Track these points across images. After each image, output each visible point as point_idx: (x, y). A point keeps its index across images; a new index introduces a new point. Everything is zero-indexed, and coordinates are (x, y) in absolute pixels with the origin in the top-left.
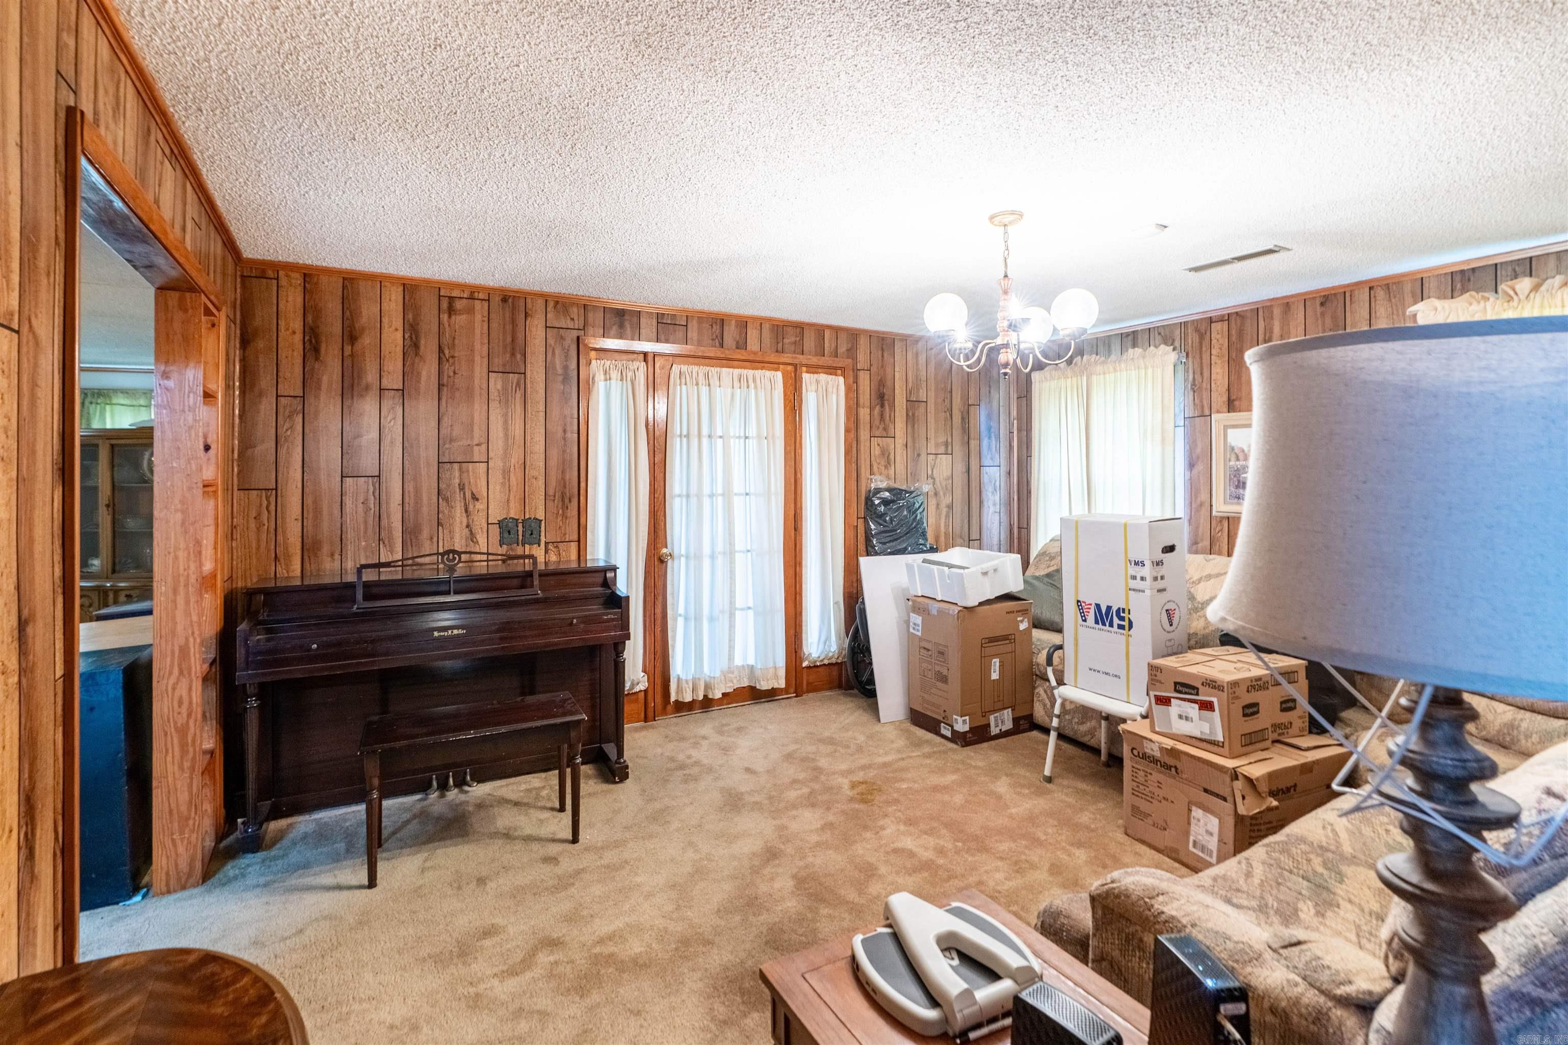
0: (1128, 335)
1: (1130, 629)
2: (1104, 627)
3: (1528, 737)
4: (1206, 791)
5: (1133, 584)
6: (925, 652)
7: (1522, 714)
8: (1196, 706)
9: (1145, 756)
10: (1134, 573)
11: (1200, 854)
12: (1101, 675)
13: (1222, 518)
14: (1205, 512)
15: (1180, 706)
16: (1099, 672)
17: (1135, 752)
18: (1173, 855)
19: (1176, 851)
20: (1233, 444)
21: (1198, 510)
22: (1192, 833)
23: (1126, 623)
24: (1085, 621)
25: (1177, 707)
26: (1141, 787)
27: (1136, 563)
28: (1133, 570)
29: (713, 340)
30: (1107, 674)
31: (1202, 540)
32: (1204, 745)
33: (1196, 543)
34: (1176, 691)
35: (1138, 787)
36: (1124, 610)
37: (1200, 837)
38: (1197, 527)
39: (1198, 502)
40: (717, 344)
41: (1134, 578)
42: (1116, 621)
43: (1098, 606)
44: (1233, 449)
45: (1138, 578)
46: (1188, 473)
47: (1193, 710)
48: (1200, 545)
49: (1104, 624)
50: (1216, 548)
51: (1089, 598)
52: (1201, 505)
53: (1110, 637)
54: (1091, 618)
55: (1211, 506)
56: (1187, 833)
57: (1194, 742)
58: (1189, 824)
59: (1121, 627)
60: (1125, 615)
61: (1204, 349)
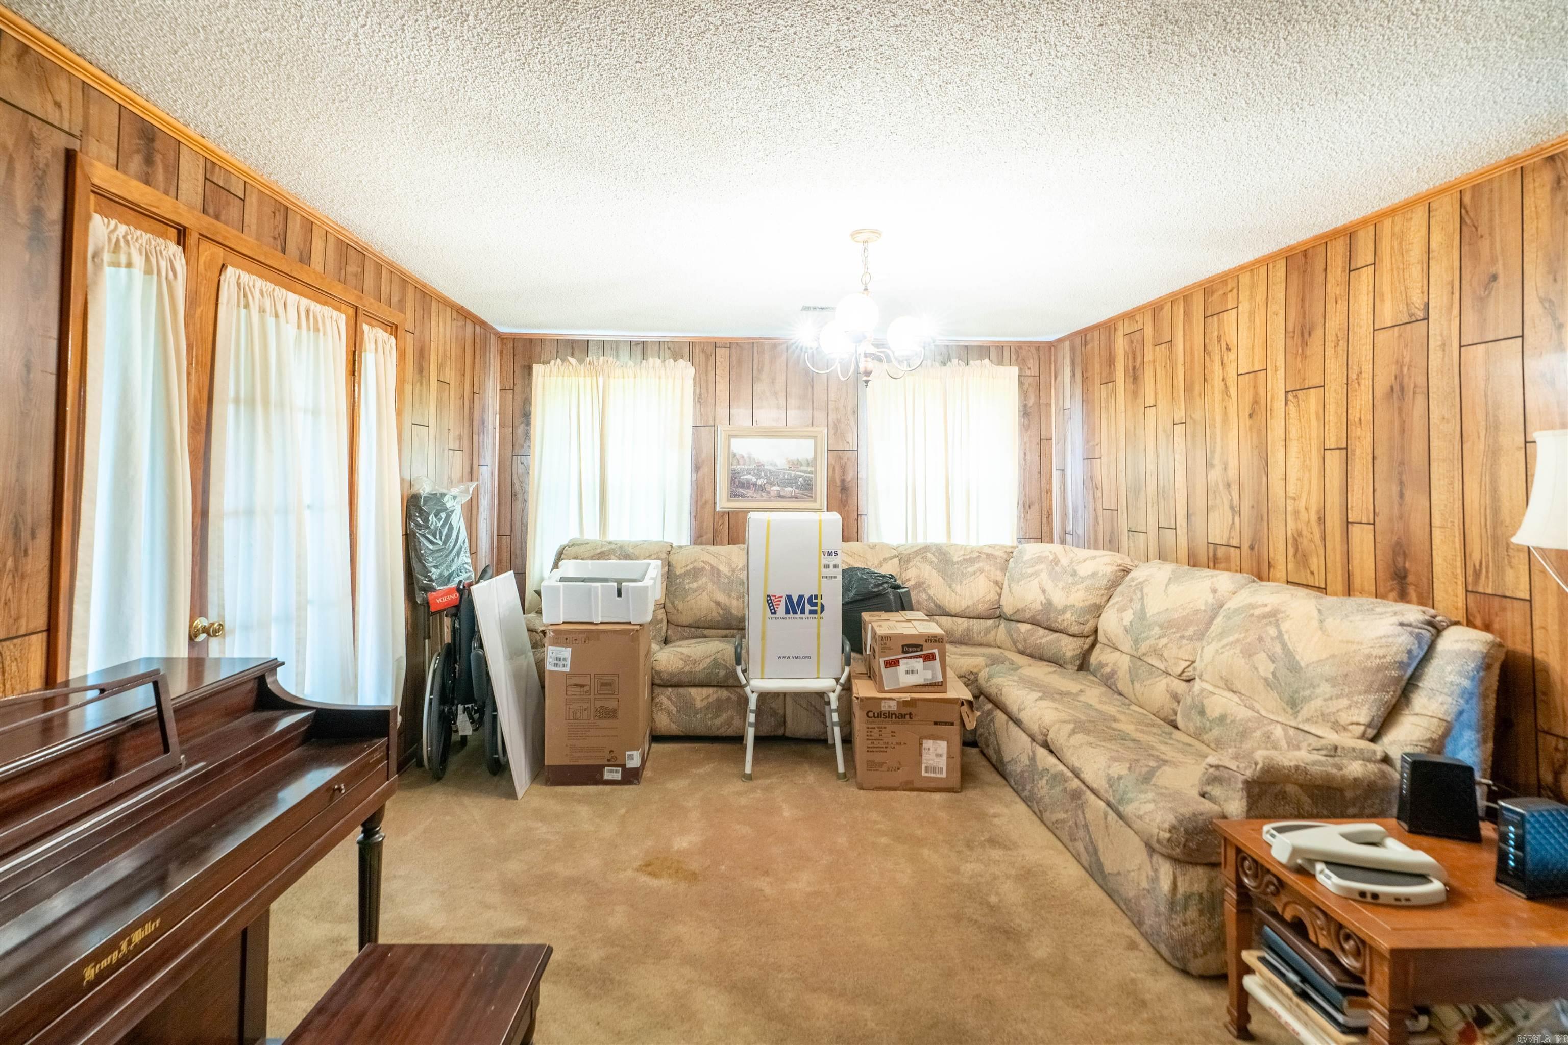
0: (637, 343)
1: (822, 612)
2: (795, 616)
3: (979, 633)
4: (936, 723)
5: (826, 572)
6: (578, 689)
7: (972, 622)
8: (921, 660)
9: (882, 715)
10: (827, 563)
11: (932, 775)
12: (791, 660)
13: (724, 513)
14: (709, 508)
15: (907, 664)
16: (788, 658)
17: (871, 714)
18: (910, 786)
19: (911, 782)
20: (735, 451)
21: (703, 507)
22: (924, 761)
23: (818, 608)
24: (775, 613)
25: (904, 665)
26: (876, 742)
27: (830, 554)
28: (826, 560)
29: (275, 238)
30: (797, 658)
31: (706, 533)
32: (927, 689)
33: (701, 536)
34: (904, 652)
35: (873, 743)
36: (816, 597)
37: (931, 762)
38: (702, 522)
39: (703, 500)
40: (279, 247)
41: (827, 566)
42: (808, 607)
43: (789, 597)
44: (734, 455)
45: (831, 566)
46: (694, 475)
47: (918, 664)
48: (705, 538)
49: (795, 613)
50: (718, 539)
51: (780, 590)
52: (706, 502)
53: (803, 623)
54: (781, 610)
55: (715, 503)
56: (920, 763)
57: (918, 689)
58: (921, 755)
59: (813, 612)
60: (818, 601)
61: (709, 368)
